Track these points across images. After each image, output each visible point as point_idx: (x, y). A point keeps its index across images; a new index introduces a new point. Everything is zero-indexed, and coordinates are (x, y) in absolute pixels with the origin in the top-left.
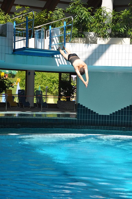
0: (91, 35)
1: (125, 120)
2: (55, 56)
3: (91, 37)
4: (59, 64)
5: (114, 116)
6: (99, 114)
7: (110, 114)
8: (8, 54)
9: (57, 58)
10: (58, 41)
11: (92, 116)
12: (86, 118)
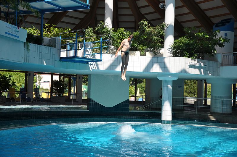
0: (111, 48)
1: (124, 110)
2: (89, 63)
4: (92, 69)
5: (116, 108)
6: (105, 107)
7: (114, 106)
8: (57, 61)
9: (90, 64)
10: (91, 52)
11: (100, 108)
12: (96, 110)
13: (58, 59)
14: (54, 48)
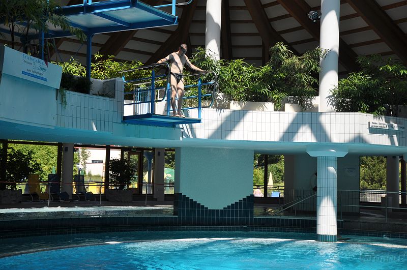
0: (219, 97)
2: (177, 126)
3: (219, 99)
5: (229, 211)
6: (209, 209)
7: (224, 208)
8: (116, 123)
9: (179, 128)
11: (199, 211)
12: (191, 215)
13: (120, 120)
14: (112, 99)
